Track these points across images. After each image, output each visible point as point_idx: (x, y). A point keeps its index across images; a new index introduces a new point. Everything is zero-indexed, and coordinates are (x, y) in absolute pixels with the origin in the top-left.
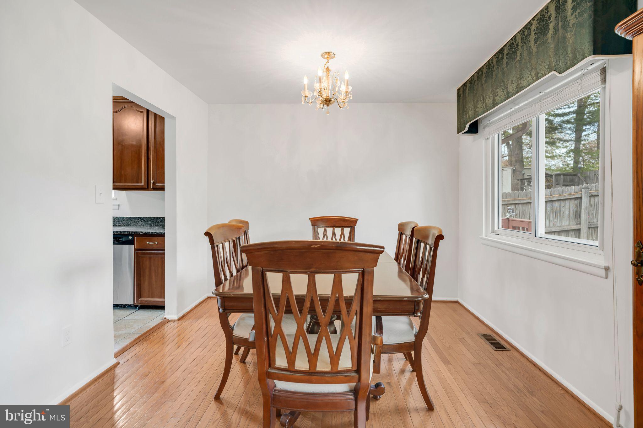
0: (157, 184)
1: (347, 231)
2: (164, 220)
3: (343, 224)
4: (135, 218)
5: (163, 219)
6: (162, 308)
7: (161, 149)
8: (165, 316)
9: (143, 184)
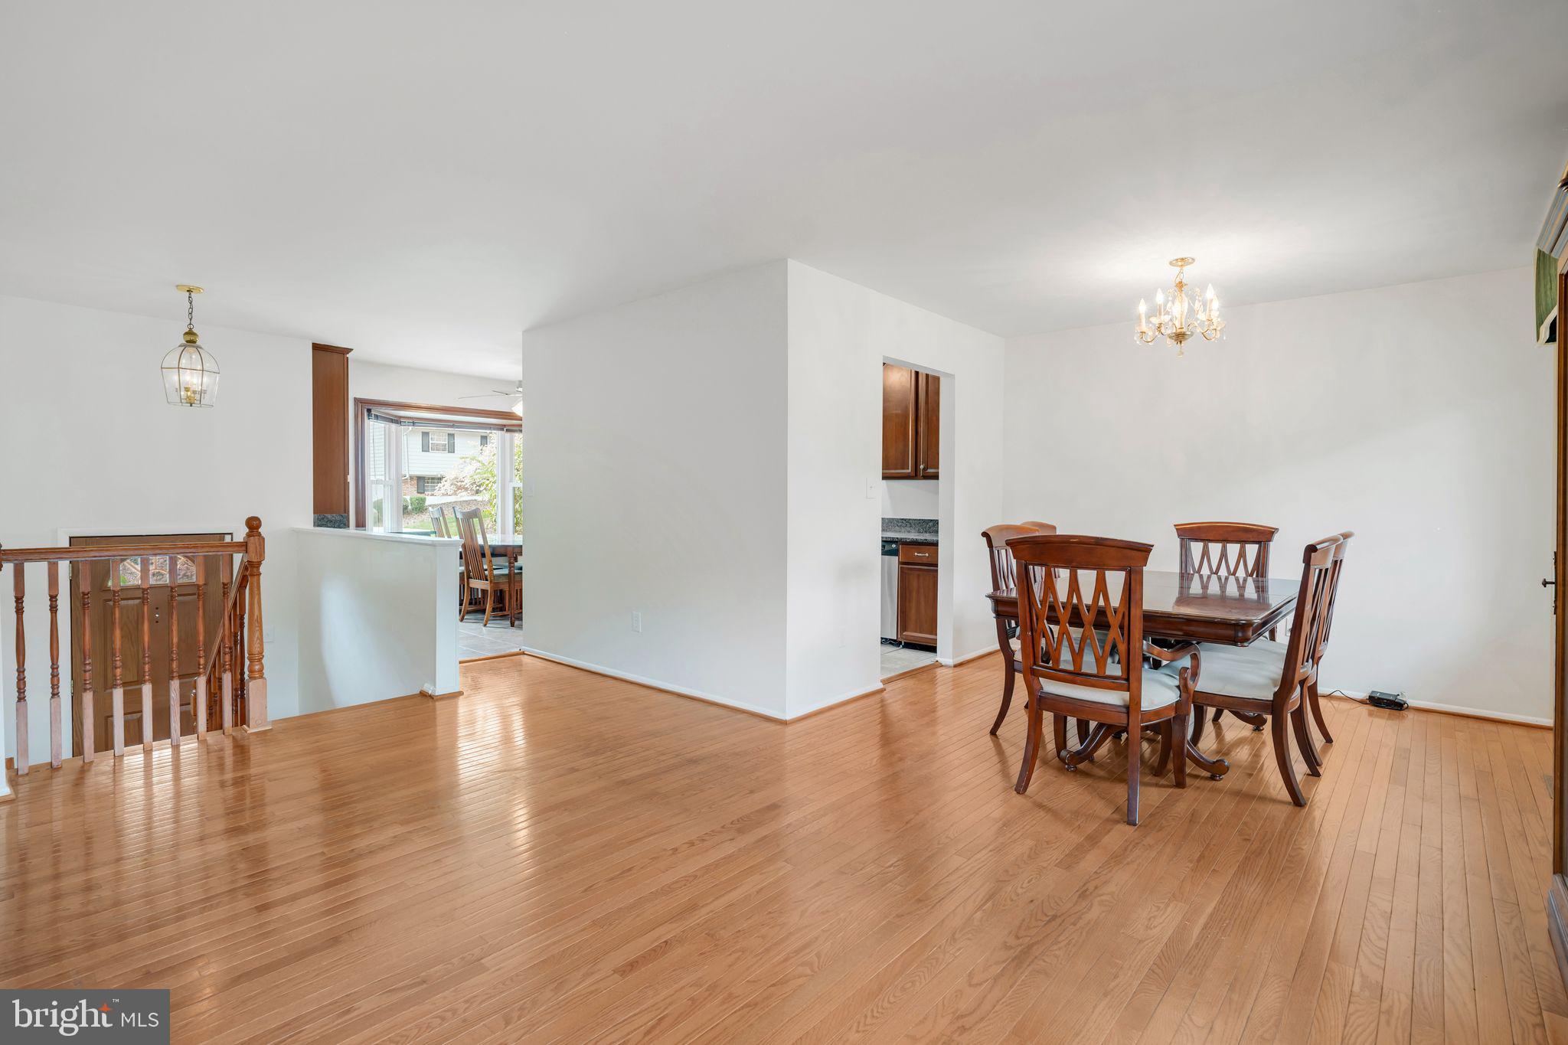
0: (929, 471)
1: (1252, 550)
2: (938, 523)
3: (1244, 537)
4: (897, 520)
5: (936, 522)
6: (932, 649)
7: (934, 418)
8: (937, 659)
9: (910, 471)
